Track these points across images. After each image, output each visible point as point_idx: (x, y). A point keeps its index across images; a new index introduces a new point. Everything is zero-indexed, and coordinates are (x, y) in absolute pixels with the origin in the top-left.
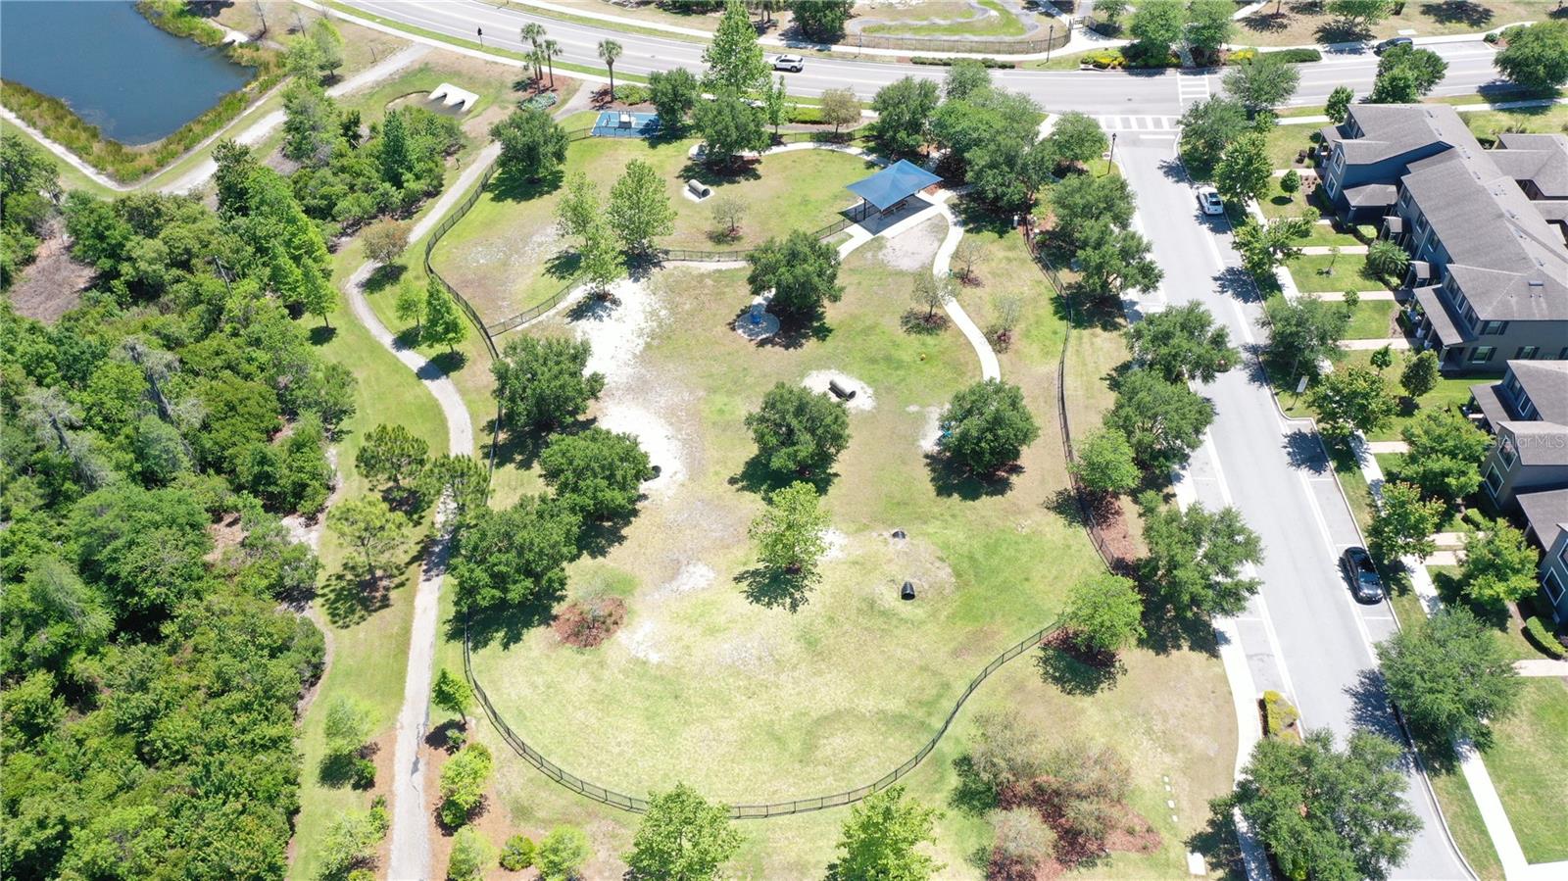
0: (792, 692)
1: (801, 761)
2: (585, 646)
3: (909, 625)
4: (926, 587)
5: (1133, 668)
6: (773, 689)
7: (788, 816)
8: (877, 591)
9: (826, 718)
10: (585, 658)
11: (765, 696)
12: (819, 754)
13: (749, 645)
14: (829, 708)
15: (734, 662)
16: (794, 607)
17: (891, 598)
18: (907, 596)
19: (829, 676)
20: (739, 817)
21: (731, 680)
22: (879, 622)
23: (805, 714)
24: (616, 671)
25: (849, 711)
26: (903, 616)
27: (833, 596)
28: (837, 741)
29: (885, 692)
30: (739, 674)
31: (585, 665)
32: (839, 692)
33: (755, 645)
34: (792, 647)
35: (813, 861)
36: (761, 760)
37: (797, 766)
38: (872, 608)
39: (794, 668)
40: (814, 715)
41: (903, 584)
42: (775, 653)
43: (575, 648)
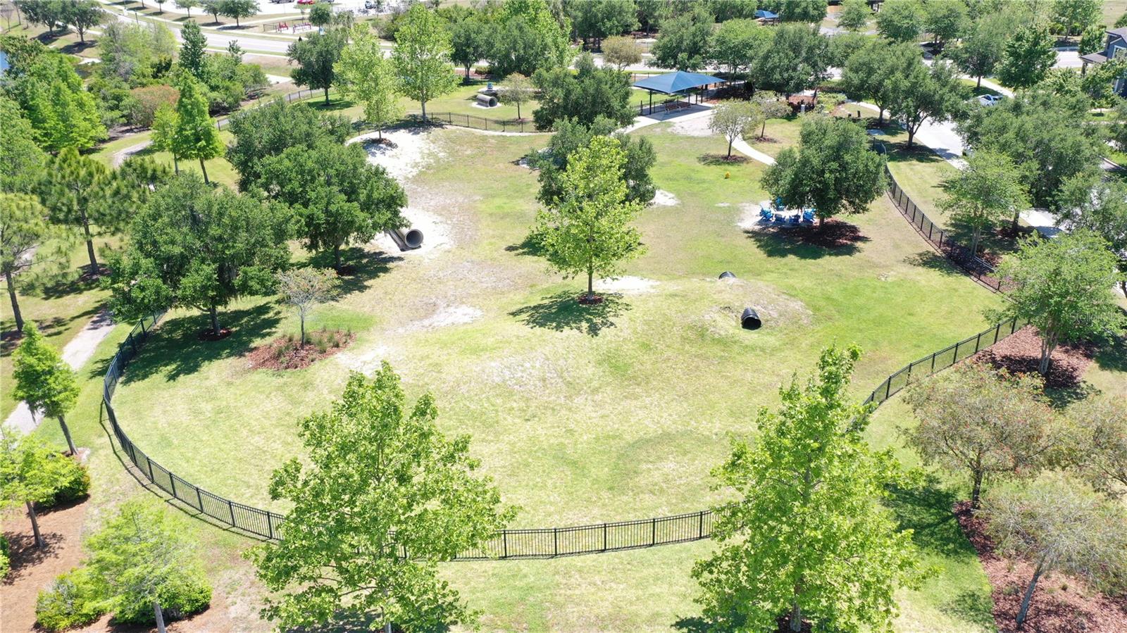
0: (594, 415)
1: (611, 489)
2: (286, 368)
3: (758, 352)
4: (775, 315)
5: (1108, 389)
6: (564, 412)
7: (594, 556)
8: (707, 317)
9: (648, 441)
10: (281, 380)
11: (551, 419)
12: (642, 481)
13: (527, 365)
14: (652, 430)
15: (504, 381)
16: (594, 330)
17: (731, 326)
18: (751, 323)
19: (648, 400)
20: (505, 558)
21: (499, 401)
22: (717, 350)
23: (614, 437)
24: (325, 392)
25: (688, 434)
26: (747, 342)
27: (647, 323)
28: (669, 466)
29: (735, 414)
30: (511, 394)
31: (279, 388)
32: (665, 415)
33: (538, 365)
34: (590, 370)
35: (645, 613)
36: (544, 487)
37: (605, 495)
38: (702, 336)
39: (595, 391)
40: (629, 438)
41: (742, 311)
42: (565, 374)
43: (270, 372)
